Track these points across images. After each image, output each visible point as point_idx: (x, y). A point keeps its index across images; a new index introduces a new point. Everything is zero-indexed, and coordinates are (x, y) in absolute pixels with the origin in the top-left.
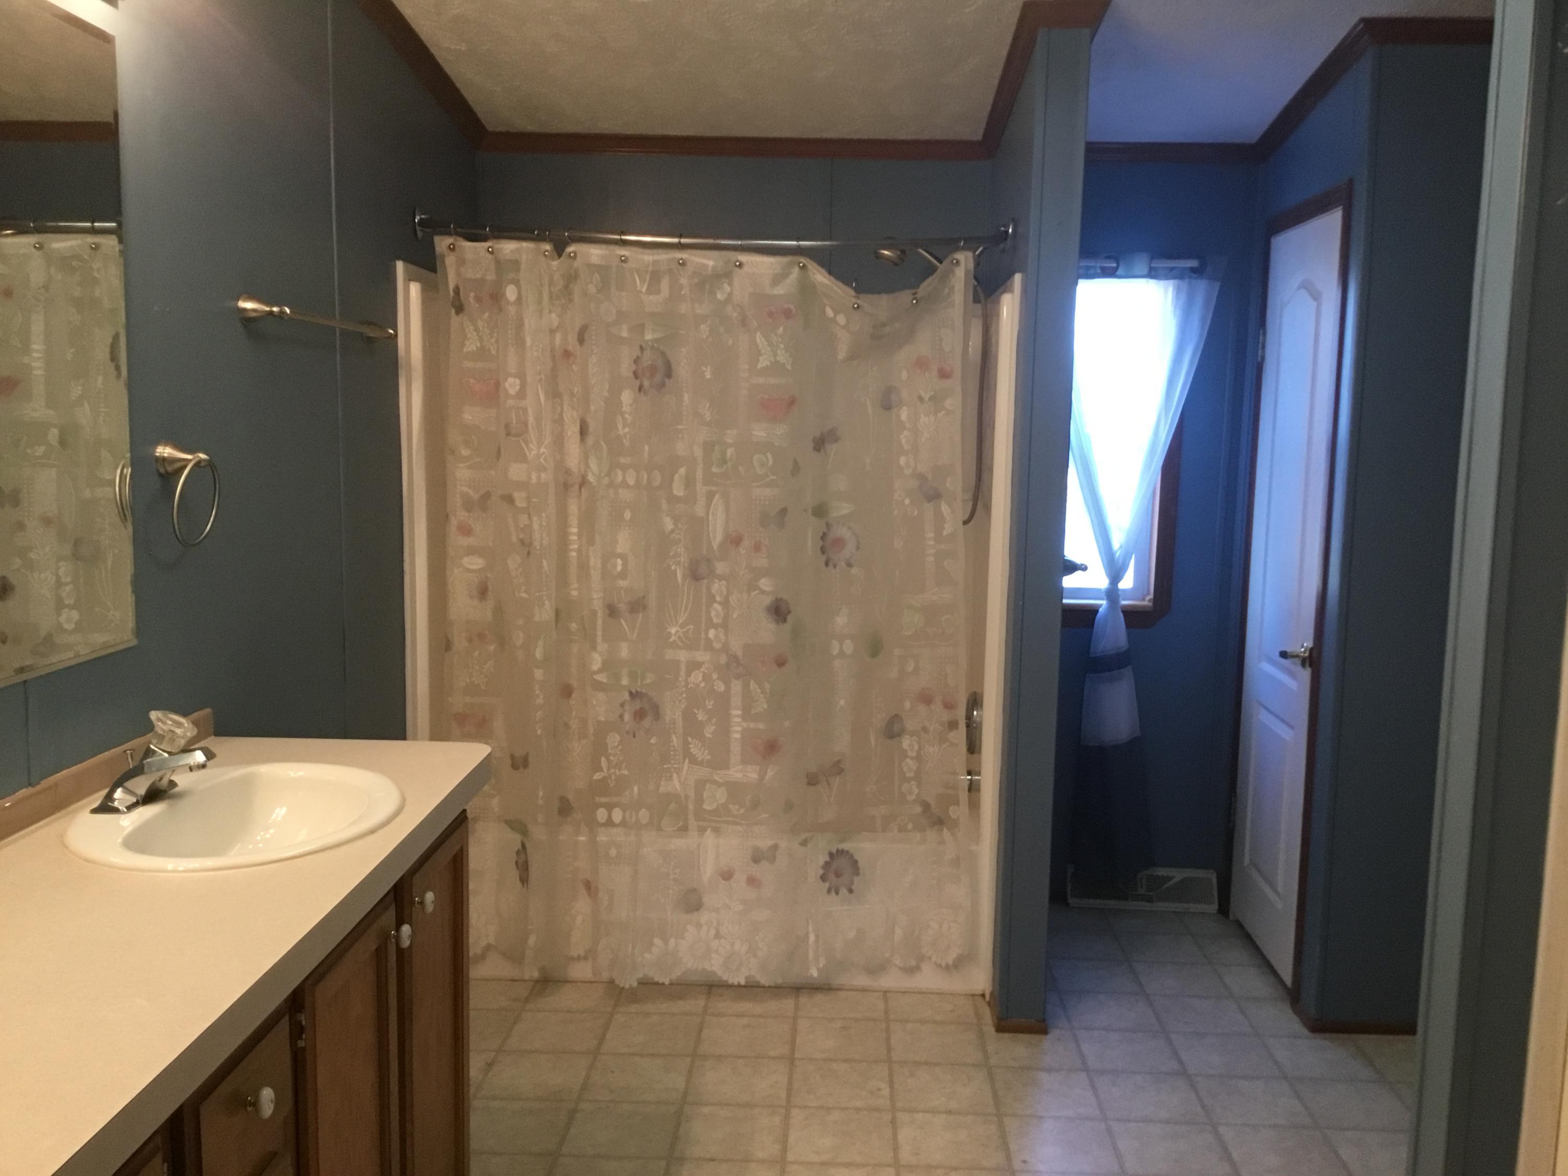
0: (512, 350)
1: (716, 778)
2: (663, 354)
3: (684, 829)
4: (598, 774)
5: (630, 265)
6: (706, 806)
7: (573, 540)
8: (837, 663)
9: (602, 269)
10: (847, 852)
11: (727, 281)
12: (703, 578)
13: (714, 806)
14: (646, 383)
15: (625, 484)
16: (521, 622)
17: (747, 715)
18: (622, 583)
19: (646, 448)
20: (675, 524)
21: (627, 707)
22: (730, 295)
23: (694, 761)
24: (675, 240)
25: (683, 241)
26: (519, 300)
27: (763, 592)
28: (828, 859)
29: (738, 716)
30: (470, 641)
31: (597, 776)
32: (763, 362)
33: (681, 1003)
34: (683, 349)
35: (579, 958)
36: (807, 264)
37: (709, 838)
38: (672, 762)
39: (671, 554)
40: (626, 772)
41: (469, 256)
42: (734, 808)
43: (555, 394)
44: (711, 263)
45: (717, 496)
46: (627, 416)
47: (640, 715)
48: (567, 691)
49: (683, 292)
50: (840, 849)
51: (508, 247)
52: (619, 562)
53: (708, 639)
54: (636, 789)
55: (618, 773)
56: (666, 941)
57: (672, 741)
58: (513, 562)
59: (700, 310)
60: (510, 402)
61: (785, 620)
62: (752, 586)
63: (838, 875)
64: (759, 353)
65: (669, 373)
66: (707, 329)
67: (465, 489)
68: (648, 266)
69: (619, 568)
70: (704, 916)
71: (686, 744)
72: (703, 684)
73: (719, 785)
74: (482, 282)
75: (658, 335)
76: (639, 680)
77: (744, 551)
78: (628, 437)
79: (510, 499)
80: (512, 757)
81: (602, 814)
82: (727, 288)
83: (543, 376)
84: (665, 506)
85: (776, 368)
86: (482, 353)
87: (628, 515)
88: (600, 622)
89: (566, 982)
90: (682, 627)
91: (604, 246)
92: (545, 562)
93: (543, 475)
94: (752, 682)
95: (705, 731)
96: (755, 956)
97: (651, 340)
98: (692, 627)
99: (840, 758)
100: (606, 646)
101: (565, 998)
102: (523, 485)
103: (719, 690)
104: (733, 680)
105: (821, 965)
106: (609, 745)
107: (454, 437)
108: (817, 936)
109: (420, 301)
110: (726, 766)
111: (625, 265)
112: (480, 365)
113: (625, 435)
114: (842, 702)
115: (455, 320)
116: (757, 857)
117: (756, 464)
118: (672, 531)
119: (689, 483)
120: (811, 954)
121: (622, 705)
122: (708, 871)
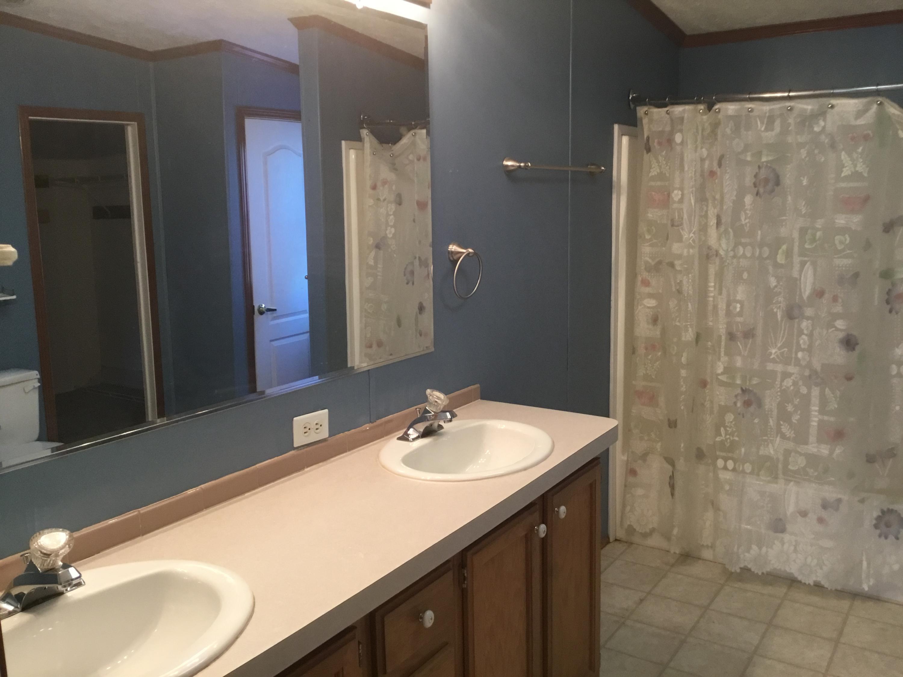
0: (677, 173)
1: (799, 450)
2: (774, 170)
3: (776, 478)
4: (719, 437)
5: (755, 113)
6: (790, 467)
7: (711, 291)
8: (895, 381)
9: (736, 118)
10: (896, 511)
11: (822, 118)
12: (795, 318)
13: (797, 468)
14: (761, 190)
15: (744, 256)
16: (675, 340)
17: (822, 411)
18: (739, 319)
19: (759, 232)
20: (778, 282)
21: (739, 398)
22: (824, 127)
23: (784, 437)
24: (786, 94)
25: (791, 94)
26: (682, 143)
27: (837, 329)
28: (880, 514)
29: (816, 411)
30: (646, 349)
31: (718, 439)
32: (846, 172)
33: (770, 588)
34: (788, 166)
35: (707, 546)
36: (883, 101)
37: (792, 487)
38: (769, 436)
39: (774, 302)
40: (737, 439)
41: (655, 117)
42: (811, 471)
43: (702, 199)
44: (809, 107)
45: (808, 263)
46: (748, 212)
47: (747, 404)
48: (704, 384)
49: (790, 129)
50: (891, 508)
51: (678, 110)
52: (738, 306)
53: (797, 359)
54: (743, 450)
55: (732, 438)
56: (760, 548)
57: (770, 423)
58: (673, 303)
59: (801, 139)
60: (675, 206)
61: (854, 349)
62: (830, 325)
63: (888, 525)
64: (843, 166)
65: (778, 183)
66: (806, 152)
67: (648, 259)
68: (766, 113)
69: (738, 310)
70: (787, 537)
71: (779, 426)
72: (792, 388)
73: (801, 454)
74: (662, 132)
75: (770, 158)
76: (748, 381)
77: (825, 301)
78: (748, 225)
79: (672, 265)
80: (669, 420)
81: (720, 463)
82: (822, 123)
83: (694, 189)
84: (771, 269)
85: (856, 176)
86: (661, 176)
87: (745, 275)
88: (723, 343)
89: (699, 559)
90: (780, 349)
91: (737, 103)
92: (689, 304)
93: (691, 251)
94: (827, 389)
95: (792, 418)
96: (821, 568)
97: (766, 162)
98: (786, 349)
99: (893, 446)
100: (726, 358)
101: (697, 569)
102: (680, 257)
103: (803, 393)
104: (813, 386)
105: (871, 584)
106: (727, 421)
107: (643, 228)
108: (869, 564)
109: (627, 146)
110: (806, 443)
111: (751, 114)
112: (659, 183)
113: (746, 224)
114: (898, 408)
115: (646, 157)
116: (825, 506)
117: (837, 242)
118: (776, 286)
119: (789, 254)
120: (864, 576)
121: (736, 396)
122: (791, 509)
